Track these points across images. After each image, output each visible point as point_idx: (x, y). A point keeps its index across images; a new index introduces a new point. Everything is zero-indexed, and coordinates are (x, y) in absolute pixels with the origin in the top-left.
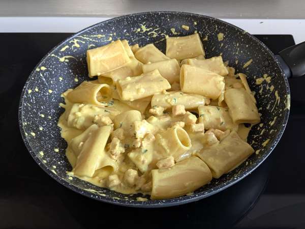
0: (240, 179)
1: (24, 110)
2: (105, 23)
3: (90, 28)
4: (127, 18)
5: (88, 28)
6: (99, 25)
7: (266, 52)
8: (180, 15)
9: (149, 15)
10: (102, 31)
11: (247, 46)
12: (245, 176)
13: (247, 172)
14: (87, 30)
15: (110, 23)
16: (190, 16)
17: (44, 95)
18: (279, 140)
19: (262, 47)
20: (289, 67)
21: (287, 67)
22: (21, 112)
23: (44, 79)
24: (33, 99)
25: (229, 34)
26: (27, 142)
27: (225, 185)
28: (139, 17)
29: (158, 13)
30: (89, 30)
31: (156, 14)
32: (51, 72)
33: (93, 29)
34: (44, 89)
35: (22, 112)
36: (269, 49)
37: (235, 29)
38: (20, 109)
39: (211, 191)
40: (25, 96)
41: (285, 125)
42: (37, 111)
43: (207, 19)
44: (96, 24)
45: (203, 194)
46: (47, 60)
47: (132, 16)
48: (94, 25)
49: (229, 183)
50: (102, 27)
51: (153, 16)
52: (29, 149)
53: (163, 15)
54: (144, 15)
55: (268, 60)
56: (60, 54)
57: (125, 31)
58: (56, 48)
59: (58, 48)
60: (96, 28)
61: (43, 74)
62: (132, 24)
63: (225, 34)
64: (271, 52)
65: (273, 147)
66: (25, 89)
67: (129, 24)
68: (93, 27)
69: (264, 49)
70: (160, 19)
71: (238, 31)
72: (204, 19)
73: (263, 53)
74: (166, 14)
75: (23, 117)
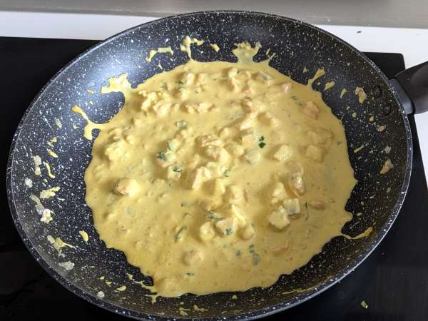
0: (339, 280)
1: (14, 172)
2: (135, 29)
3: (113, 39)
4: (169, 22)
5: (110, 38)
6: (127, 33)
7: (377, 74)
8: (249, 16)
9: (202, 16)
10: (132, 41)
11: (349, 64)
12: (345, 275)
13: (349, 268)
14: (109, 41)
15: (144, 29)
16: (263, 17)
18: (396, 216)
19: (370, 67)
20: (410, 98)
21: (408, 99)
22: (10, 176)
23: (46, 120)
24: (30, 152)
25: (321, 45)
26: (19, 224)
27: (315, 291)
28: (188, 19)
29: (216, 14)
30: (112, 42)
31: (213, 14)
32: (56, 108)
33: (119, 39)
34: (46, 134)
35: (12, 176)
36: (382, 70)
37: (330, 38)
38: (10, 170)
39: (295, 301)
40: (16, 150)
41: (405, 193)
43: (289, 22)
44: (123, 32)
45: (284, 306)
46: (51, 89)
47: (177, 19)
48: (120, 33)
49: (321, 287)
50: (131, 36)
51: (209, 18)
52: (22, 236)
53: (223, 16)
54: (195, 17)
55: (379, 87)
56: (69, 80)
57: (167, 40)
58: (63, 72)
59: (65, 71)
60: (123, 37)
61: (44, 113)
62: (177, 29)
63: (315, 45)
64: (383, 76)
65: (387, 229)
66: (16, 138)
67: (172, 31)
68: (117, 37)
69: (373, 70)
70: (219, 22)
71: (335, 41)
72: (285, 22)
73: (373, 77)
74: (228, 15)
75: (14, 184)
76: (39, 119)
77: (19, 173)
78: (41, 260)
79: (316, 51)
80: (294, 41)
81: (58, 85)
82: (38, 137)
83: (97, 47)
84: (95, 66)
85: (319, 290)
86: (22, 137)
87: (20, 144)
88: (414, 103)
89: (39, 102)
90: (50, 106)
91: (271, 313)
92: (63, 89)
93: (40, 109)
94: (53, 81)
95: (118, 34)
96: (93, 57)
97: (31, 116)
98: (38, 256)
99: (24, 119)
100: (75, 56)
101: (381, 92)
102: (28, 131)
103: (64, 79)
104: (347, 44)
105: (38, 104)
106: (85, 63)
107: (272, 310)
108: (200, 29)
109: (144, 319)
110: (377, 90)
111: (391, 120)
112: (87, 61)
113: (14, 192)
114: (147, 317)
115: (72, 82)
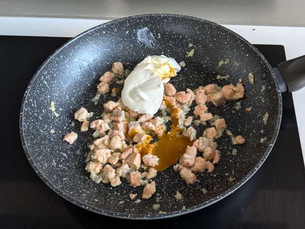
0: (223, 198)
1: (25, 116)
2: (107, 24)
3: (92, 30)
4: (129, 20)
5: (90, 30)
6: (102, 27)
7: (265, 64)
8: (183, 18)
9: (151, 17)
10: (104, 32)
11: (247, 55)
13: (230, 191)
14: (89, 32)
15: (112, 24)
16: (192, 20)
17: (45, 98)
18: (265, 160)
19: (261, 59)
23: (46, 82)
24: (34, 103)
25: (230, 41)
26: (26, 149)
27: (207, 204)
28: (142, 19)
29: (161, 16)
30: (91, 32)
31: (158, 16)
32: (52, 75)
34: (45, 92)
35: (23, 118)
36: (268, 61)
37: (236, 37)
38: (22, 114)
39: (194, 208)
40: (26, 102)
41: (272, 145)
42: (38, 115)
43: (210, 24)
44: (98, 26)
46: (50, 63)
47: (134, 18)
48: (96, 27)
49: (211, 201)
50: (104, 29)
51: (156, 18)
52: (28, 157)
53: (165, 18)
54: (147, 17)
55: (266, 73)
56: (62, 57)
57: (127, 32)
58: (58, 52)
59: (59, 50)
60: (98, 30)
61: (45, 78)
62: (134, 25)
63: (226, 41)
64: (269, 66)
65: (258, 167)
66: (27, 94)
67: (131, 26)
68: (94, 29)
69: (263, 61)
70: (162, 21)
71: (239, 39)
72: (207, 24)
73: (262, 65)
74: (169, 17)
75: (24, 123)
76: (41, 81)
77: (28, 117)
78: (39, 172)
79: (226, 45)
81: (55, 60)
82: (40, 93)
84: (79, 48)
85: (209, 203)
86: (30, 93)
87: (29, 98)
89: (42, 71)
90: (49, 74)
91: (178, 215)
92: (57, 62)
93: (42, 75)
94: (51, 57)
95: (95, 28)
97: (36, 80)
98: (37, 170)
99: (32, 82)
101: (267, 76)
102: (34, 90)
103: (58, 56)
104: (247, 41)
105: (41, 73)
107: (179, 213)
108: (150, 25)
109: (99, 213)
110: (264, 75)
111: (271, 95)
112: (74, 45)
113: (24, 129)
114: (101, 212)
115: (64, 58)
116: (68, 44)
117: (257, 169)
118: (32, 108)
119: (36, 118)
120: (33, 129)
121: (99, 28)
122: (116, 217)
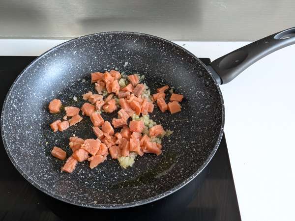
0: (195, 177)
1: (6, 138)
2: (57, 47)
3: (45, 54)
4: (76, 41)
5: (43, 54)
6: (53, 50)
7: (200, 64)
8: (122, 34)
9: (95, 37)
10: (56, 55)
11: (183, 59)
12: (198, 174)
13: (200, 170)
14: (43, 56)
15: (61, 47)
16: (130, 35)
17: (17, 120)
19: (196, 60)
20: (219, 75)
21: (218, 76)
22: (4, 140)
23: (15, 106)
24: (10, 126)
25: (165, 48)
26: (17, 166)
27: (184, 184)
28: (86, 39)
29: (102, 35)
30: (45, 56)
31: (100, 34)
32: (19, 98)
33: (48, 55)
34: (16, 114)
35: (6, 140)
37: (171, 44)
38: (4, 137)
39: (175, 190)
40: (4, 125)
41: (223, 129)
42: (15, 135)
43: (145, 37)
45: (169, 193)
46: (15, 88)
47: (80, 39)
49: (187, 181)
50: (55, 52)
51: (99, 37)
52: (21, 172)
53: (107, 36)
54: (91, 37)
55: (201, 71)
56: (24, 81)
57: (75, 52)
58: (20, 77)
59: (21, 76)
60: (50, 53)
61: (13, 102)
62: (80, 45)
63: (162, 49)
64: (204, 65)
65: (216, 148)
66: (2, 118)
67: (78, 46)
68: (47, 53)
69: (198, 62)
70: (105, 39)
71: (174, 46)
72: (143, 36)
73: (197, 65)
74: (109, 34)
75: (8, 144)
76: (11, 106)
77: (9, 138)
78: (35, 183)
79: (163, 52)
80: (149, 47)
81: (19, 85)
82: (13, 116)
83: (37, 60)
84: (36, 71)
85: (186, 183)
86: (5, 117)
88: (222, 78)
89: (10, 96)
90: (16, 98)
91: (163, 197)
92: (21, 87)
93: (11, 100)
94: (15, 83)
95: (47, 52)
96: (35, 67)
97: (7, 105)
98: (33, 182)
99: (4, 107)
100: (25, 67)
101: (203, 74)
102: (7, 114)
103: (21, 81)
105: (10, 98)
106: (31, 71)
108: (94, 44)
109: (98, 208)
110: (201, 73)
111: (210, 89)
112: (32, 69)
113: (9, 149)
114: (100, 206)
115: (25, 83)
116: (27, 69)
117: (216, 150)
118: (9, 130)
119: (15, 138)
120: (15, 148)
121: (51, 51)
122: (113, 208)
